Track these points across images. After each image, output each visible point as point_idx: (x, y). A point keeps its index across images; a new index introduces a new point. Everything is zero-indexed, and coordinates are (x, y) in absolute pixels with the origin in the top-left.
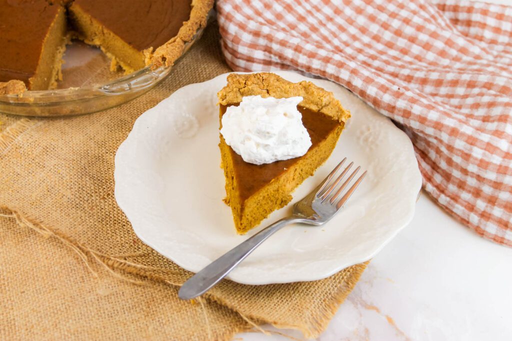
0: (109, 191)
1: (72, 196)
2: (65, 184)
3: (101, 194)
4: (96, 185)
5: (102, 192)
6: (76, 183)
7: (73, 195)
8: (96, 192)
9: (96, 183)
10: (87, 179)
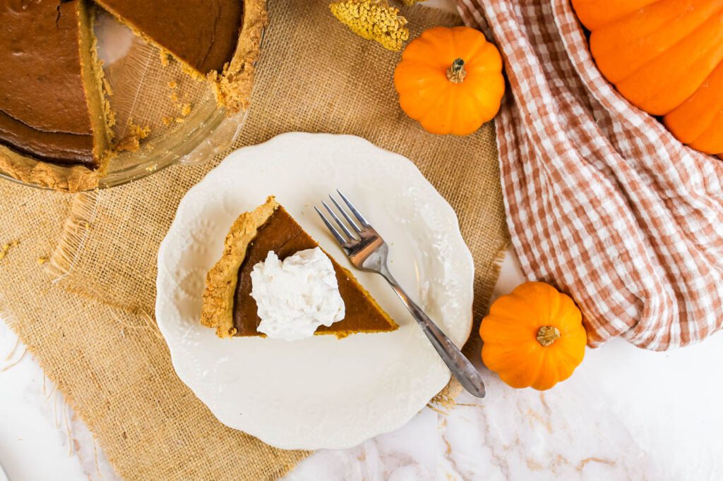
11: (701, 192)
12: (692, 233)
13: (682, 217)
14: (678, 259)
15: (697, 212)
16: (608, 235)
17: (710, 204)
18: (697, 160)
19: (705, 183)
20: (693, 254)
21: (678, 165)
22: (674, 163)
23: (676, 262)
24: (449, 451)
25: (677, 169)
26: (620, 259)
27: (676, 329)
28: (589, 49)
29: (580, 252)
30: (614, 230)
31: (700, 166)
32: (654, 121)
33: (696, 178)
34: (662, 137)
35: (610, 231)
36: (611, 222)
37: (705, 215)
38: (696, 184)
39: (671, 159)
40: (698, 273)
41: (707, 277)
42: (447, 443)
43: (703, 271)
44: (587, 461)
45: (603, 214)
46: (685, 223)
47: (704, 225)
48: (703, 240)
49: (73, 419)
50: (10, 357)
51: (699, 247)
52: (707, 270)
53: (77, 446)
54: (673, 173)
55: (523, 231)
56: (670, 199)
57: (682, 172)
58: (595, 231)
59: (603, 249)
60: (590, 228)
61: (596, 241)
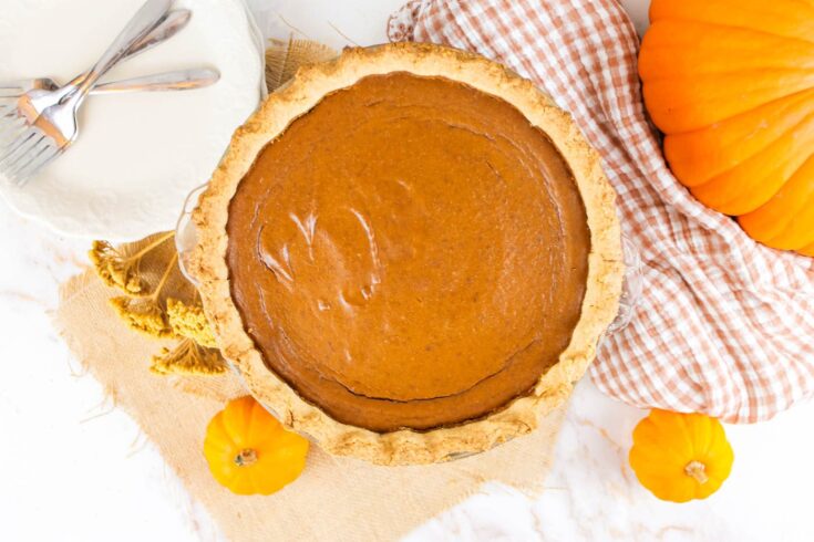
11: (769, 288)
12: (760, 325)
13: (751, 309)
14: (747, 350)
15: (766, 306)
16: (671, 337)
17: (778, 298)
18: (768, 260)
19: (775, 281)
20: (762, 344)
21: (749, 265)
22: (746, 263)
23: (745, 352)
24: (537, 523)
25: (748, 268)
27: (745, 412)
28: (663, 155)
31: (770, 266)
32: (729, 220)
33: (765, 276)
34: (737, 238)
36: (674, 325)
37: (774, 308)
38: (766, 282)
39: (744, 259)
40: (767, 362)
41: (777, 365)
42: (535, 516)
43: (773, 359)
44: (667, 529)
45: (667, 318)
46: (754, 315)
47: (773, 317)
48: (770, 330)
49: (192, 502)
50: (134, 444)
51: (768, 336)
52: (776, 358)
53: (197, 526)
54: (744, 272)
56: (740, 291)
57: (753, 271)
58: (658, 334)
59: (667, 350)
60: (653, 331)
61: (660, 343)
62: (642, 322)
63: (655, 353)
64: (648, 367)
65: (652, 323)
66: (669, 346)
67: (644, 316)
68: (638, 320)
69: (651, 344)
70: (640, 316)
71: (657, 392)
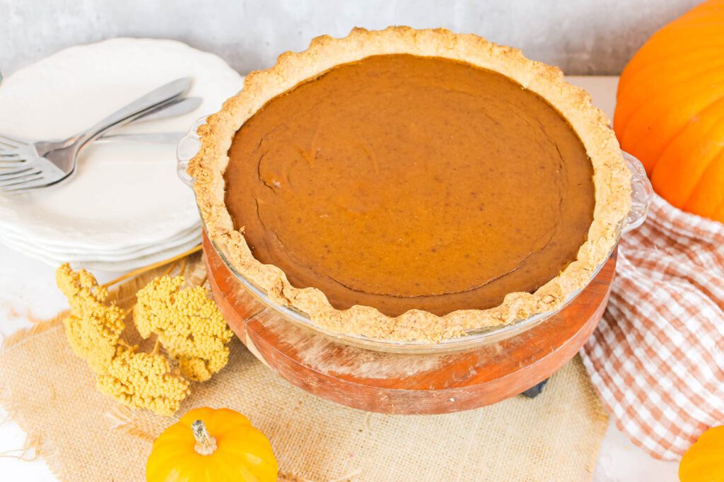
0: (300, 397)
1: (261, 415)
2: (247, 401)
3: (292, 403)
4: (282, 394)
5: (293, 401)
6: (260, 397)
7: (261, 413)
8: (286, 403)
9: (281, 392)
10: (270, 389)
16: (698, 325)
26: (717, 347)
29: (670, 351)
30: (704, 317)
35: (700, 320)
36: (698, 312)
55: (602, 366)
58: (683, 324)
59: (697, 341)
60: (677, 323)
61: (687, 335)
62: (662, 315)
63: (684, 349)
64: (679, 369)
65: (673, 315)
66: (698, 337)
67: (664, 310)
68: (658, 314)
69: (677, 338)
70: (659, 309)
71: (697, 396)
